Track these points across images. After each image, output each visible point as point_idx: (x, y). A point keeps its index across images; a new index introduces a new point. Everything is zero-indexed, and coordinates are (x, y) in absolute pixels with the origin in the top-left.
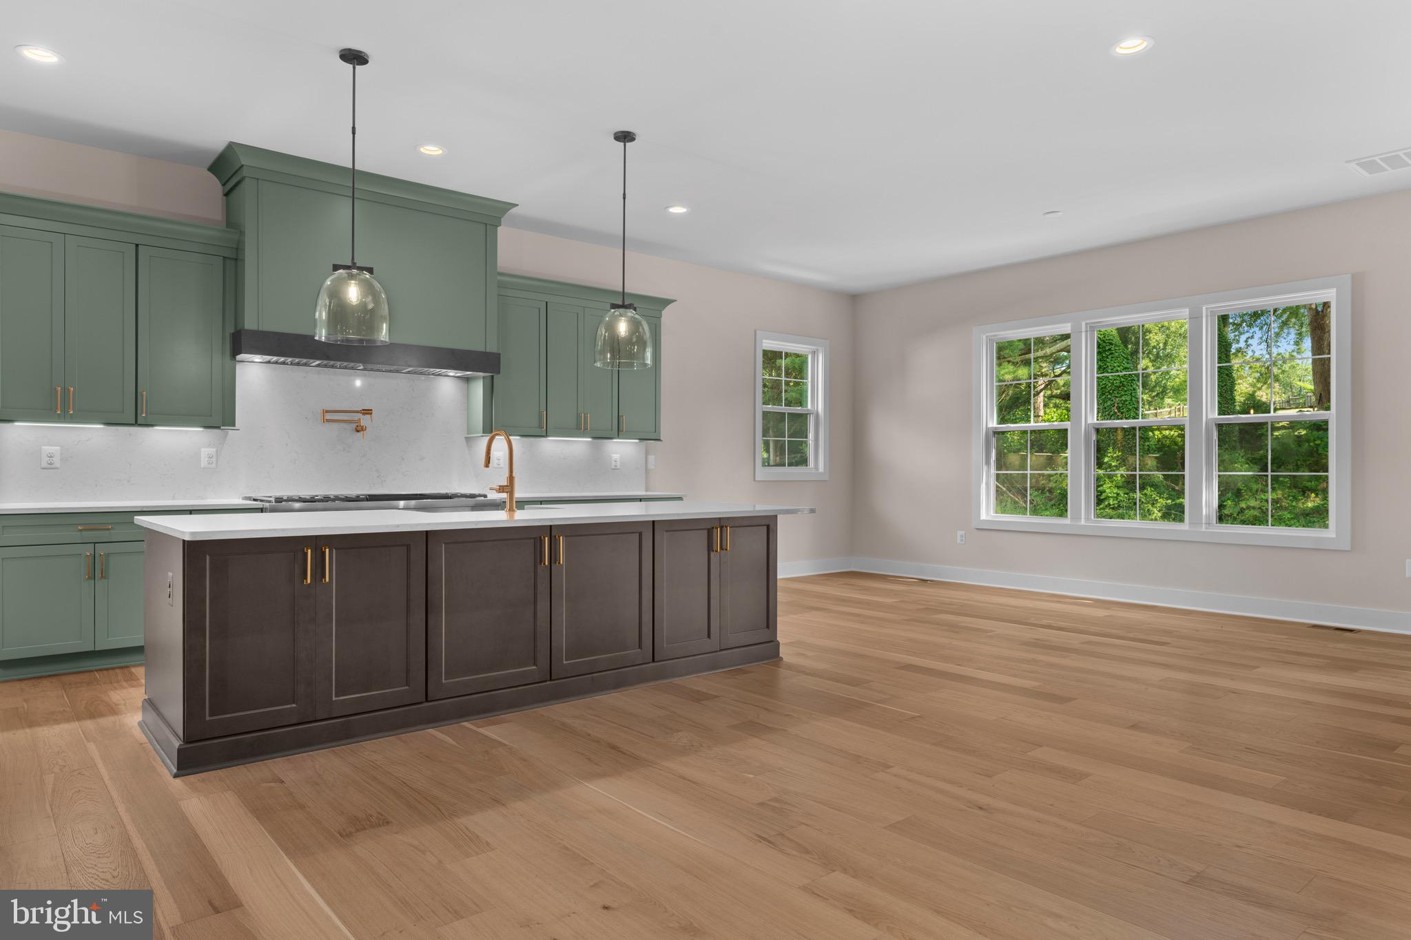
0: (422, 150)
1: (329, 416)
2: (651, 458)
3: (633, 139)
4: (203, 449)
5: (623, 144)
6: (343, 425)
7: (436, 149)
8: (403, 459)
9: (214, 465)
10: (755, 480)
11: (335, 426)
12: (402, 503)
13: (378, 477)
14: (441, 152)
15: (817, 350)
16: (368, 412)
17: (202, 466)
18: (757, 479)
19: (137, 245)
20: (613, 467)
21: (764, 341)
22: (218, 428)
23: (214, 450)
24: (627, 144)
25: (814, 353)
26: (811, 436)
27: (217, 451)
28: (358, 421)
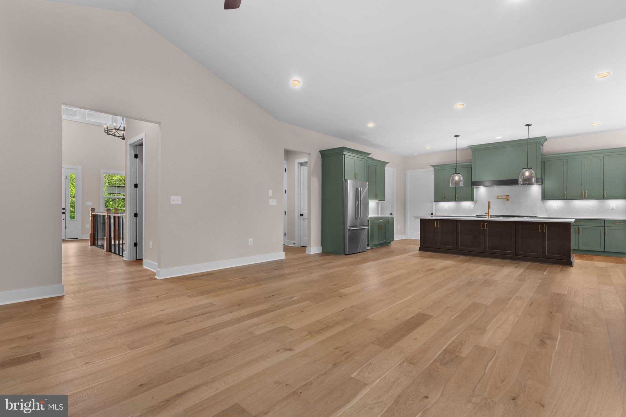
1: (499, 197)
6: (503, 199)
8: (521, 207)
9: (474, 209)
11: (501, 199)
16: (508, 196)
20: (611, 209)
22: (471, 201)
28: (506, 198)
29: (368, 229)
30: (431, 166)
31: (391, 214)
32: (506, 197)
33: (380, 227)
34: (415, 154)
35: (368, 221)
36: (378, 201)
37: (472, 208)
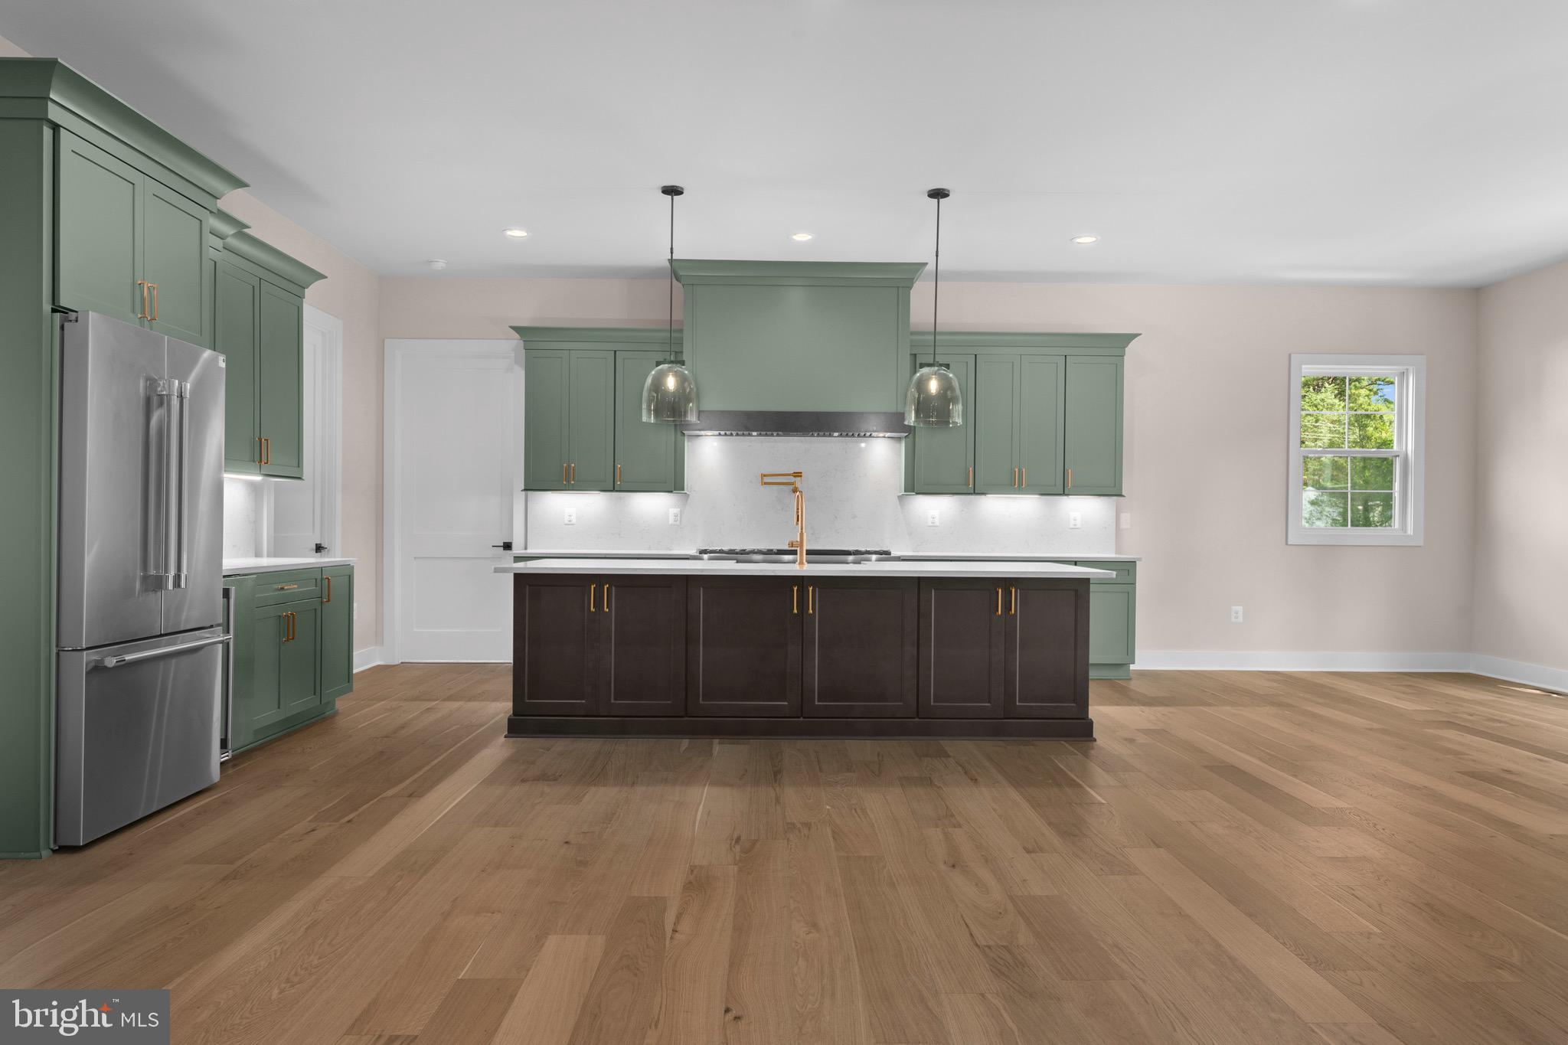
0: (794, 237)
1: (766, 480)
2: (1126, 517)
3: (947, 195)
4: (670, 510)
5: (936, 200)
6: (782, 487)
7: (805, 235)
8: (836, 517)
9: (678, 523)
10: (1287, 544)
11: (775, 487)
12: (851, 558)
13: (812, 534)
14: (810, 237)
15: (1407, 370)
16: (798, 475)
17: (670, 523)
18: (1289, 543)
19: (615, 351)
20: (1072, 526)
21: (1303, 366)
22: (671, 492)
23: (679, 510)
24: (941, 200)
25: (1403, 375)
26: (1397, 486)
27: (681, 511)
28: (790, 482)
29: (226, 645)
30: (514, 328)
31: (319, 548)
32: (792, 479)
33: (287, 626)
34: (440, 265)
35: (226, 593)
36: (258, 478)
37: (671, 521)
